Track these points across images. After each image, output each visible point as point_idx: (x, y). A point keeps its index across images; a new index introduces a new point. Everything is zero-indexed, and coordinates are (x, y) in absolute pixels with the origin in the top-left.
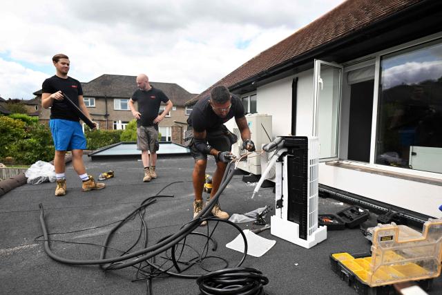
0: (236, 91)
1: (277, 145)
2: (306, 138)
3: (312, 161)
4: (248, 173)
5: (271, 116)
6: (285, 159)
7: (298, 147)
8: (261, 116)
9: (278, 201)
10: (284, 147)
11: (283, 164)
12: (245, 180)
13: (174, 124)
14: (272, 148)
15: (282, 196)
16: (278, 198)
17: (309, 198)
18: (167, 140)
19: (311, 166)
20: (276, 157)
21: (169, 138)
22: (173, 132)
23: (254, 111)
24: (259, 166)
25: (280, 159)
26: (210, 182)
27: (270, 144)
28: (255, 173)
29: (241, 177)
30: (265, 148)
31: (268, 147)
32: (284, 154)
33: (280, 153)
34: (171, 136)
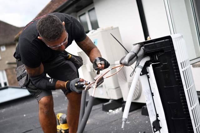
0: (70, 10)
1: (136, 54)
2: (169, 38)
3: (183, 64)
4: (107, 100)
5: (118, 28)
6: (150, 69)
7: (162, 51)
8: (106, 30)
9: (154, 123)
10: (145, 55)
11: (148, 77)
12: (106, 109)
13: (7, 66)
14: (131, 59)
15: (157, 116)
16: (153, 119)
17: (190, 109)
18: (3, 86)
19: (184, 69)
20: (139, 70)
21: (5, 84)
22: (8, 75)
23: (95, 26)
24: (118, 88)
25: (144, 72)
26: (65, 122)
27: (128, 56)
28: (116, 98)
29: (99, 106)
30: (123, 62)
31: (126, 60)
32: (147, 64)
33: (142, 63)
34: (6, 81)
